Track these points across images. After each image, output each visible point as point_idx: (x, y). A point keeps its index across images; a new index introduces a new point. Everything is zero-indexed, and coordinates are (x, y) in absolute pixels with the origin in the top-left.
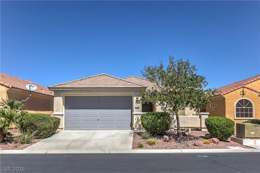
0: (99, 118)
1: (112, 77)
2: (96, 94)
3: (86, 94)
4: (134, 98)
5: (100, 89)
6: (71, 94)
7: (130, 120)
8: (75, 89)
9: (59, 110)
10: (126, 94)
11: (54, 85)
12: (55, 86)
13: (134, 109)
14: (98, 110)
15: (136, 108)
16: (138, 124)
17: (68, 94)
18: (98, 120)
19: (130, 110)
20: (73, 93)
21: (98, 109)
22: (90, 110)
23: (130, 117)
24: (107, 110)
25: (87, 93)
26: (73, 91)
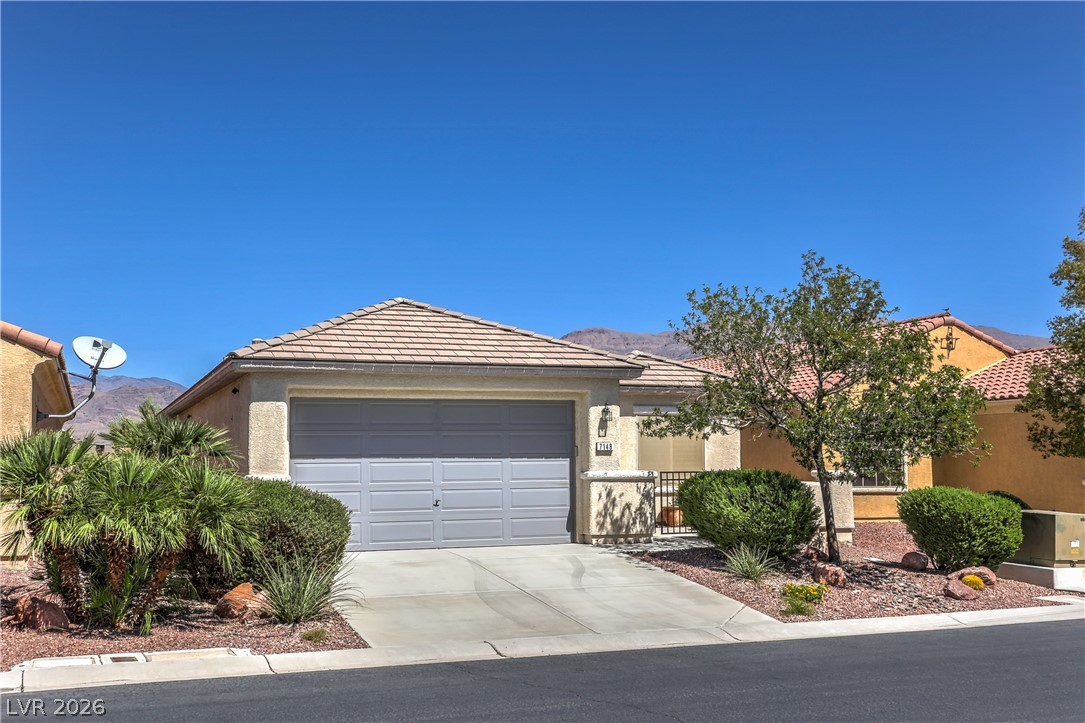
0: (438, 495)
1: (456, 317)
2: (439, 389)
3: (389, 392)
4: (592, 409)
5: (460, 371)
6: (321, 391)
7: (568, 502)
8: (356, 366)
9: (276, 461)
10: (552, 394)
11: (256, 347)
12: (259, 351)
13: (594, 459)
14: (437, 459)
15: (599, 453)
16: (608, 520)
17: (305, 390)
18: (436, 505)
19: (566, 462)
20: (340, 384)
21: (435, 457)
22: (401, 460)
23: (567, 490)
24: (474, 459)
25: (401, 385)
26: (339, 374)
